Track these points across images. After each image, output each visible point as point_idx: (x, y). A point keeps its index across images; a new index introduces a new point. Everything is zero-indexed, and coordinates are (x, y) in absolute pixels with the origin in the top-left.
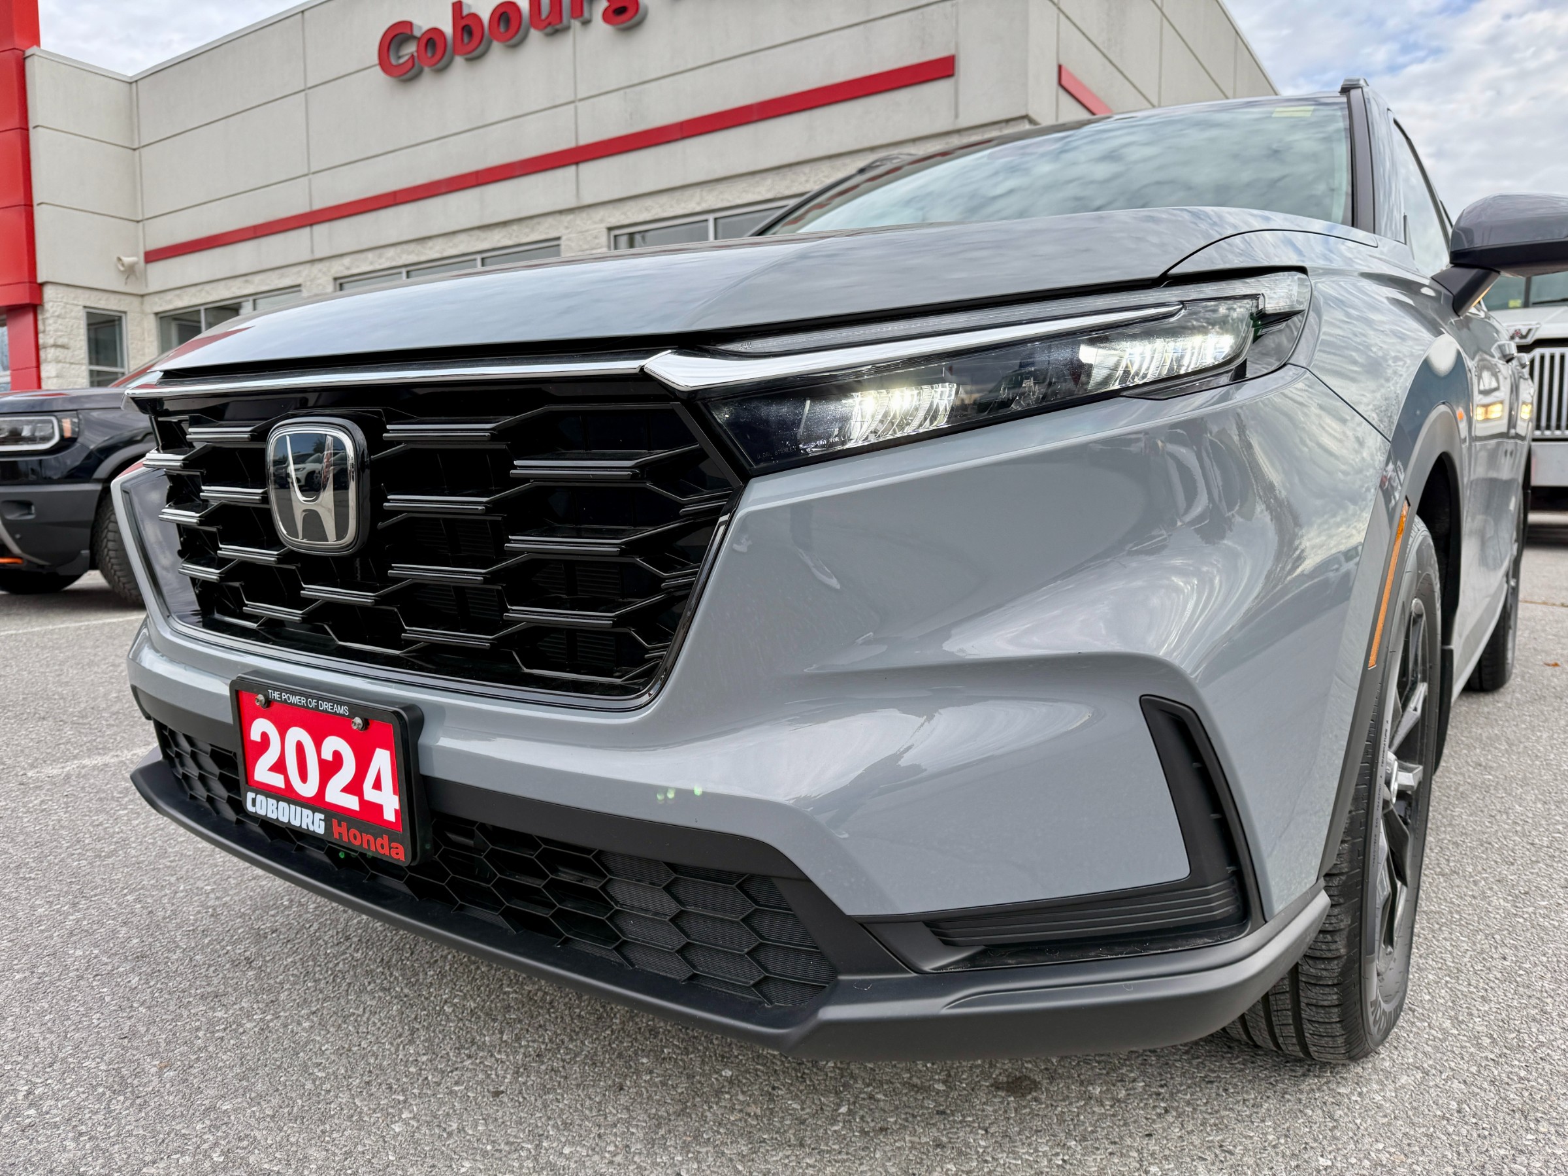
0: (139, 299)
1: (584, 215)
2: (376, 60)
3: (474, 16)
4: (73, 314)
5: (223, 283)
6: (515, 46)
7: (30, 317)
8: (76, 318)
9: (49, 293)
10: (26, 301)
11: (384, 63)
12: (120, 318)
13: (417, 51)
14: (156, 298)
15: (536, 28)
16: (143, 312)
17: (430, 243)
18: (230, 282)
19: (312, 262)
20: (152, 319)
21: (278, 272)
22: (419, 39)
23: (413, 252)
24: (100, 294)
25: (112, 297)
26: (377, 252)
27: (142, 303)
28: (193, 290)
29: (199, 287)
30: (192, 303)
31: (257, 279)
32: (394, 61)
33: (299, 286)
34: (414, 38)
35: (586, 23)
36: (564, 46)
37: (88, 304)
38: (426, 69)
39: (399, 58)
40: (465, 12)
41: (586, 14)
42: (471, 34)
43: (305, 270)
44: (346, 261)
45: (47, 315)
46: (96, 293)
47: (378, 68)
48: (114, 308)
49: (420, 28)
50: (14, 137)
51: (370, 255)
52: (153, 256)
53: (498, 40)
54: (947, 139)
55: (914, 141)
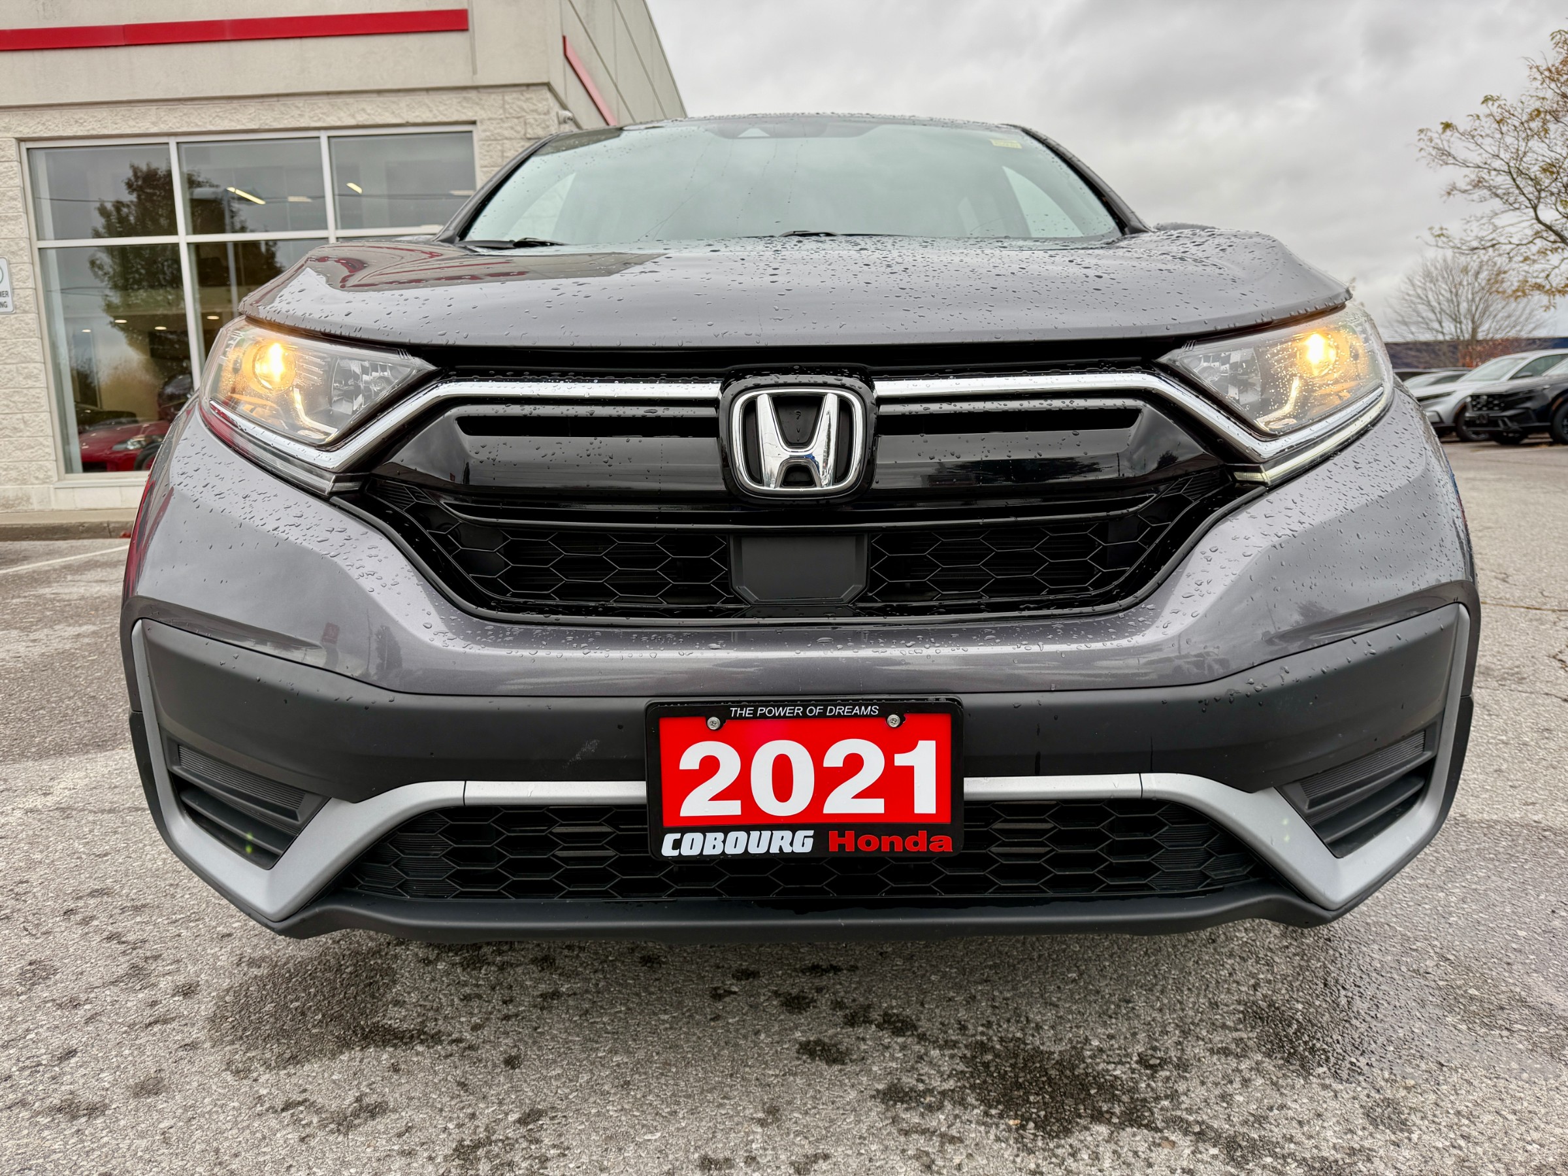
54: (465, 94)
55: (428, 90)
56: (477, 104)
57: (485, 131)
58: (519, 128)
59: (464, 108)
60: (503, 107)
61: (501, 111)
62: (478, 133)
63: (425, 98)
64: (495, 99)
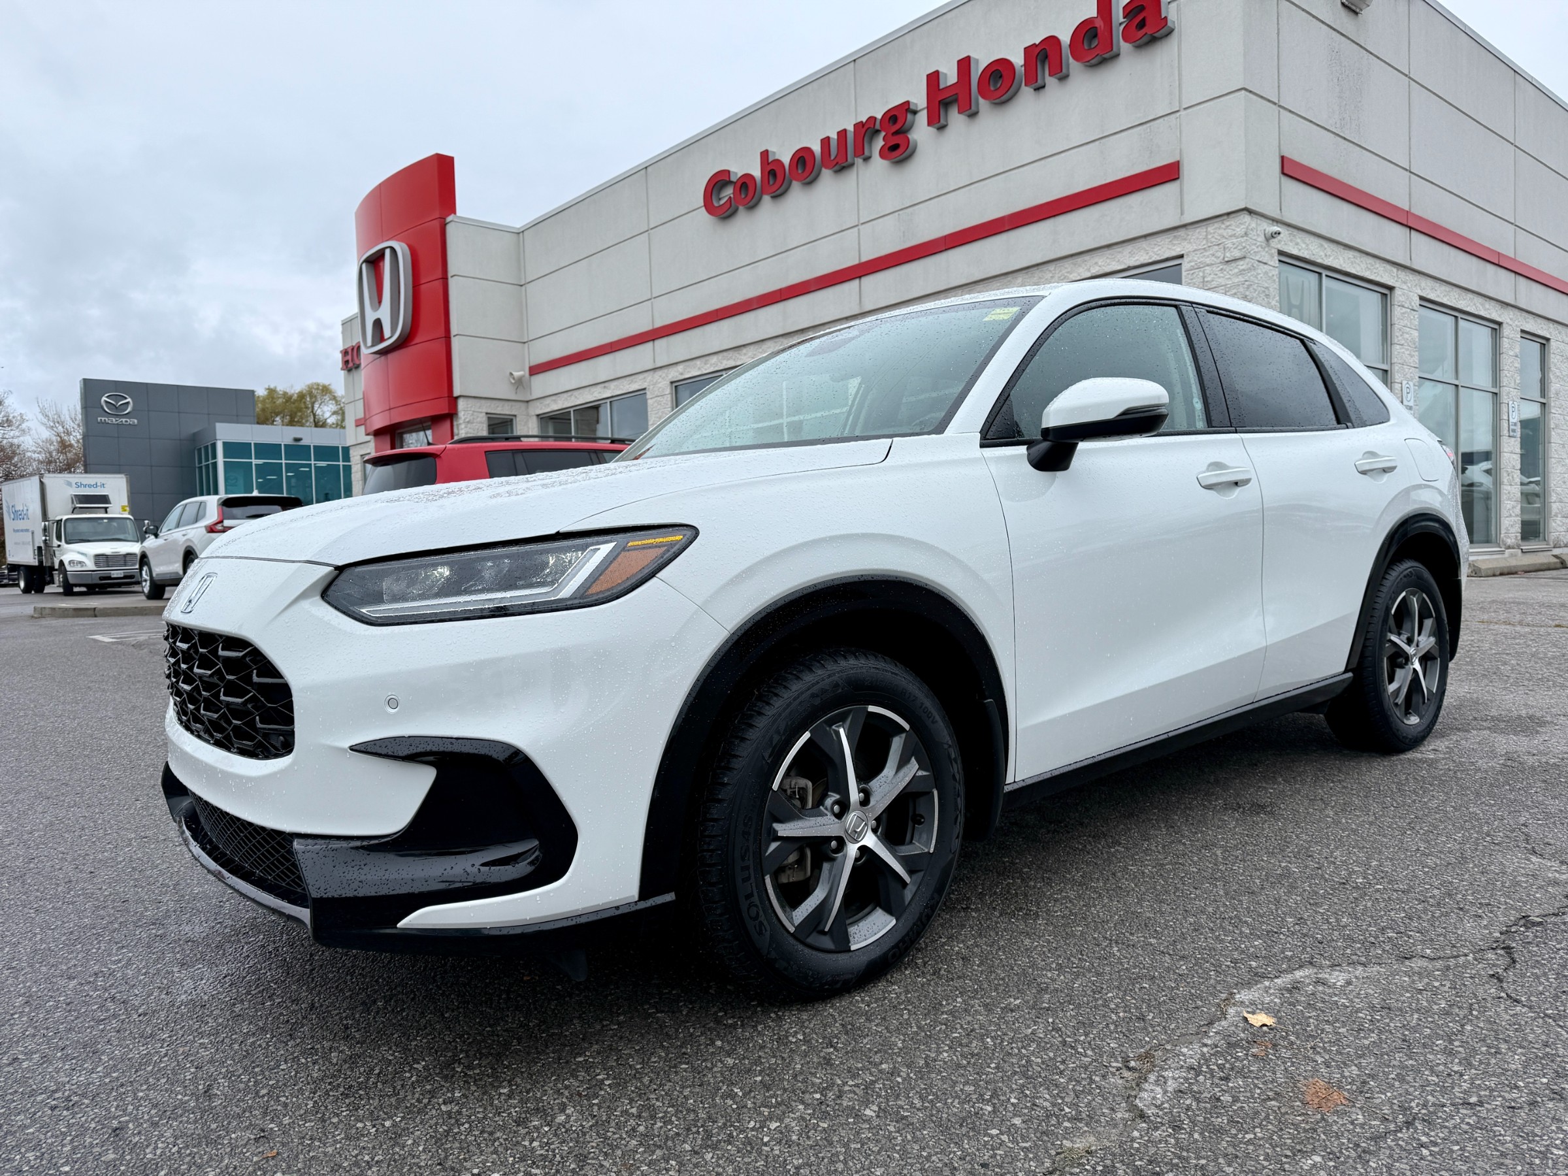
0: (525, 404)
2: (702, 203)
3: (779, 162)
4: (479, 420)
5: (588, 389)
6: (810, 183)
7: (448, 424)
8: (481, 422)
9: (461, 404)
10: (447, 412)
11: (709, 206)
12: (511, 420)
13: (734, 193)
14: (538, 403)
15: (827, 167)
16: (528, 415)
17: (744, 350)
18: (593, 389)
19: (654, 369)
20: (535, 418)
21: (628, 379)
22: (735, 183)
23: (731, 358)
24: (497, 403)
25: (506, 404)
26: (704, 359)
27: (527, 408)
28: (565, 395)
29: (569, 394)
30: (564, 406)
31: (613, 385)
32: (716, 204)
33: (645, 389)
34: (730, 182)
35: (867, 159)
36: (850, 178)
37: (489, 411)
38: (741, 208)
39: (720, 199)
40: (771, 159)
41: (867, 153)
42: (775, 175)
43: (649, 377)
44: (680, 368)
45: (461, 421)
46: (495, 402)
47: (704, 208)
48: (507, 413)
49: (736, 174)
50: (438, 284)
51: (698, 362)
52: (535, 370)
53: (797, 180)
54: (1176, 233)
55: (1145, 236)
56: (1185, 239)
57: (1190, 262)
58: (1219, 254)
59: (1174, 245)
60: (1206, 238)
61: (1204, 242)
62: (1186, 264)
63: (1144, 244)
64: (1199, 233)
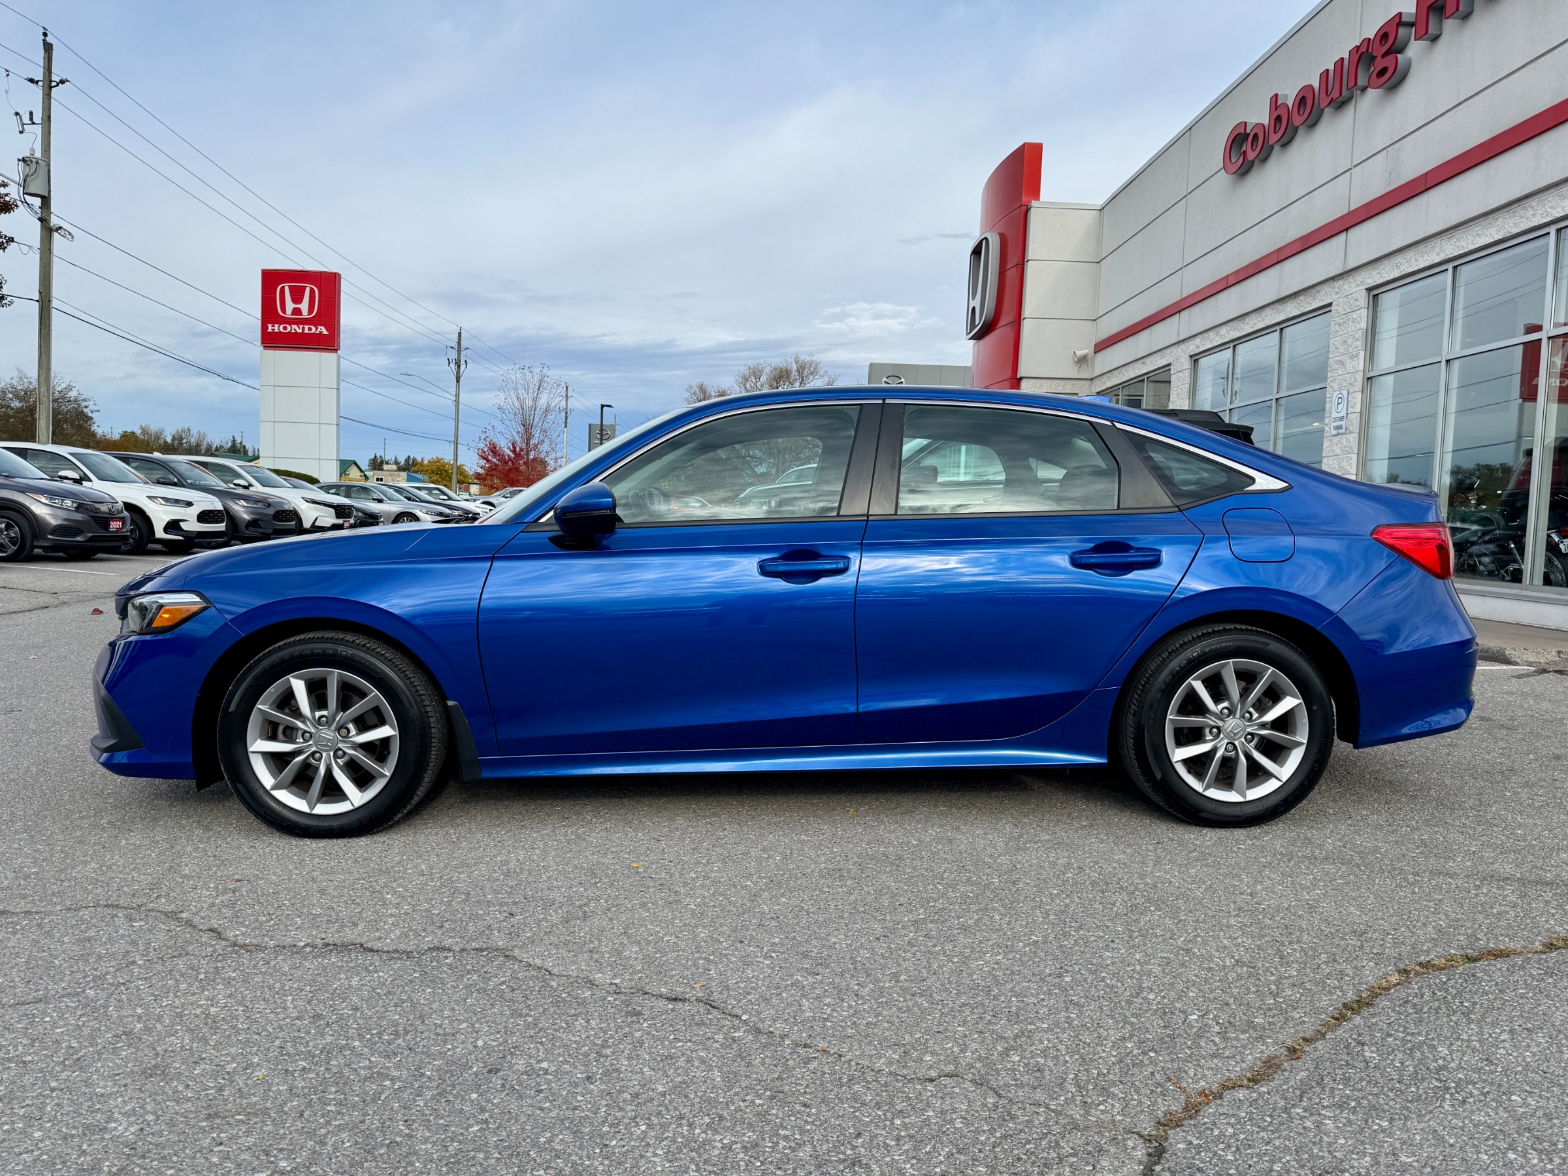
0: (1089, 382)
1: (1351, 279)
3: (1285, 106)
9: (1023, 385)
11: (1227, 164)
14: (1099, 380)
15: (1327, 106)
17: (1247, 319)
18: (1135, 365)
19: (1179, 343)
21: (1159, 353)
22: (1250, 135)
23: (1237, 328)
24: (1059, 382)
25: (1068, 382)
26: (1215, 330)
27: (1090, 385)
29: (1119, 370)
30: (1115, 384)
31: (1148, 360)
32: (1233, 161)
33: (1170, 364)
34: (1246, 134)
35: (1364, 90)
36: (1349, 114)
38: (1256, 162)
40: (1279, 102)
41: (1360, 82)
42: (1281, 121)
43: (1174, 351)
44: (1198, 341)
46: (1056, 381)
47: (1223, 170)
50: (1015, 270)
51: (1211, 334)
52: (1098, 347)
